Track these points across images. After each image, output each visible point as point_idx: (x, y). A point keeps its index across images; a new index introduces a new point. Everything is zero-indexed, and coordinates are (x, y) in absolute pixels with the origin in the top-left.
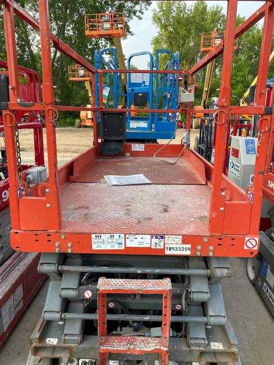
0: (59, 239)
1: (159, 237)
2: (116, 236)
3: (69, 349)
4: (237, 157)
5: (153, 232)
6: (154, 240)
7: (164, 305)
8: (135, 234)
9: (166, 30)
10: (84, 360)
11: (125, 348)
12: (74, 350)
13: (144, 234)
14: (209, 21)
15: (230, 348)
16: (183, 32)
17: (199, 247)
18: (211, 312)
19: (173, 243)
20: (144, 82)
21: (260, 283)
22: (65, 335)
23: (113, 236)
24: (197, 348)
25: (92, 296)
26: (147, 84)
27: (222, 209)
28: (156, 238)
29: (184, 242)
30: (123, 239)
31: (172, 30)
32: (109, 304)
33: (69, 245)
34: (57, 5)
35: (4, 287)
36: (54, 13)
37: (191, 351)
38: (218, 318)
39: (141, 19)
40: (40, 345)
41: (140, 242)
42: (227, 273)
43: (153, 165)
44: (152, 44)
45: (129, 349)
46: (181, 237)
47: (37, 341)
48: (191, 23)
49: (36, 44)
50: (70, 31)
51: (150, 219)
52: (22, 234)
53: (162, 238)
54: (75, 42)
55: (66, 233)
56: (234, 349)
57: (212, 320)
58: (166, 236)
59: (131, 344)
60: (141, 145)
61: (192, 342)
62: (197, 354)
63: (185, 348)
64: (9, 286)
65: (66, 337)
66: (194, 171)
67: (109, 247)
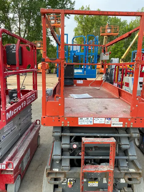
0: (64, 120)
1: (109, 119)
2: (89, 118)
3: (65, 173)
4: (128, 87)
5: (105, 117)
6: (107, 120)
7: (110, 150)
8: (98, 118)
9: (81, 24)
10: (70, 179)
11: (94, 170)
12: (67, 174)
13: (102, 118)
14: (103, 20)
15: (138, 171)
16: (90, 25)
17: (126, 123)
18: (130, 154)
19: (115, 121)
20: (77, 50)
21: (142, 147)
22: (62, 166)
23: (88, 118)
24: (124, 171)
25: (77, 147)
26: (79, 51)
27: (137, 106)
28: (107, 119)
29: (120, 121)
30: (93, 120)
31: (84, 24)
32: (80, 153)
33: (68, 122)
34: (26, 11)
35: (23, 148)
36: (24, 14)
37: (121, 173)
38: (133, 156)
39: (69, 18)
40: (51, 172)
41: (100, 121)
42: (138, 135)
43: (89, 90)
44: (74, 31)
45: (96, 170)
46: (118, 119)
47: (49, 170)
48: (94, 21)
49: (14, 30)
50: (32, 24)
51: (101, 112)
52: (47, 117)
53: (110, 119)
54: (35, 29)
55: (67, 117)
56: (140, 171)
57: (131, 158)
58: (112, 118)
59: (96, 168)
60: (81, 81)
61: (121, 168)
62: (123, 174)
63: (118, 171)
64: (26, 148)
65: (63, 168)
66: (110, 93)
67: (86, 124)
